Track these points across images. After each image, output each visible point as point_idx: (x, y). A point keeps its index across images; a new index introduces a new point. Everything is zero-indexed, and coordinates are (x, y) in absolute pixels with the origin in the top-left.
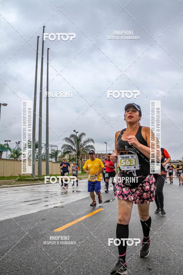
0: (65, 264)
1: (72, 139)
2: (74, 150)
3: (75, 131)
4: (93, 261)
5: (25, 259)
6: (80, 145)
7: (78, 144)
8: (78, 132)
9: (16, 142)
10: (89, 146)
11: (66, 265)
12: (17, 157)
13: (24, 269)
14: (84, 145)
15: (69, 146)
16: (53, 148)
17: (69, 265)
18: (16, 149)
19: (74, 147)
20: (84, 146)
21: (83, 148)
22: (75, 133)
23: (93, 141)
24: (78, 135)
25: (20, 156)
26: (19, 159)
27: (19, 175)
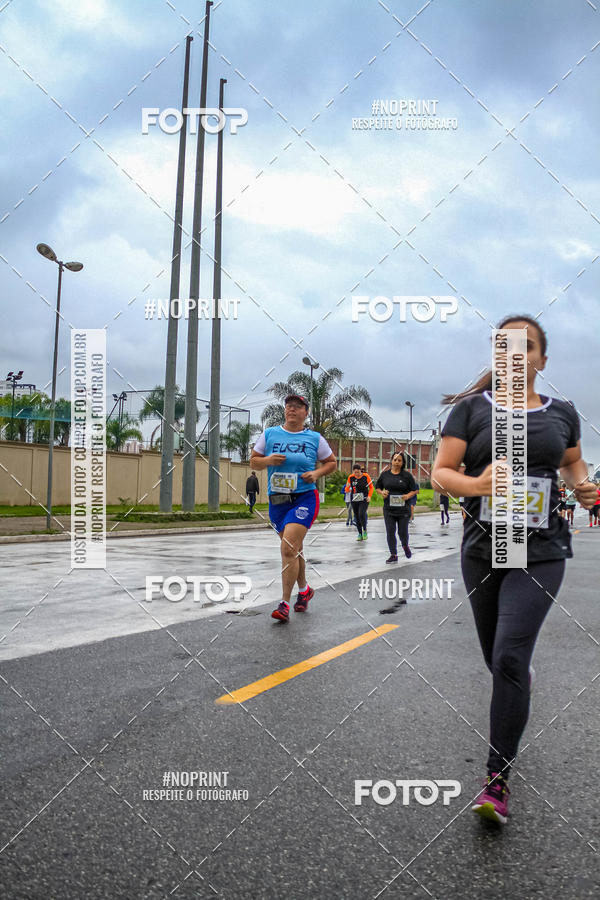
0: (248, 838)
3: (306, 361)
6: (324, 411)
7: (317, 406)
9: (115, 396)
10: (354, 414)
11: (251, 844)
12: (119, 443)
13: (90, 852)
14: (338, 410)
16: (236, 417)
17: (264, 846)
18: (114, 417)
20: (338, 415)
21: (334, 421)
23: (367, 398)
24: (317, 376)
25: (129, 441)
26: (124, 449)
27: (121, 500)
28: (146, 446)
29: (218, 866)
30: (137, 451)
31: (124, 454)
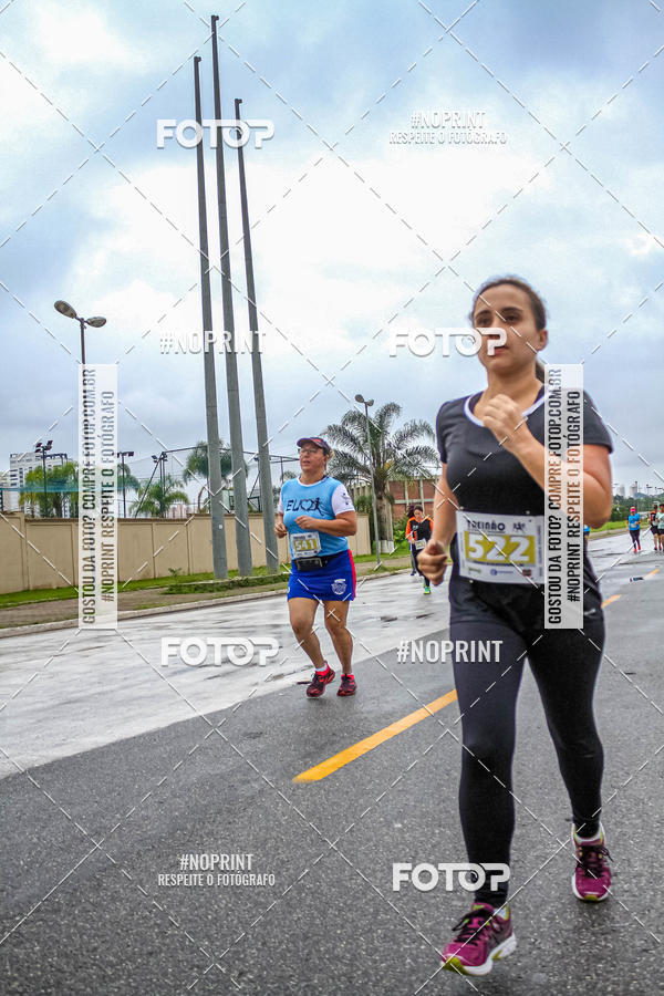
0: (339, 921)
1: (354, 431)
2: (364, 470)
3: (359, 398)
4: (455, 903)
5: (181, 903)
6: (385, 451)
7: (375, 446)
8: (371, 403)
9: (154, 457)
10: (418, 451)
11: (342, 927)
12: (163, 508)
13: (175, 949)
14: (399, 449)
15: (345, 455)
16: (288, 467)
17: (356, 927)
18: (156, 481)
19: (360, 459)
21: (397, 462)
22: (361, 408)
23: (429, 433)
24: (373, 413)
25: (176, 505)
26: (169, 515)
27: (172, 571)
28: (193, 508)
29: (310, 952)
30: (184, 516)
31: (170, 520)
